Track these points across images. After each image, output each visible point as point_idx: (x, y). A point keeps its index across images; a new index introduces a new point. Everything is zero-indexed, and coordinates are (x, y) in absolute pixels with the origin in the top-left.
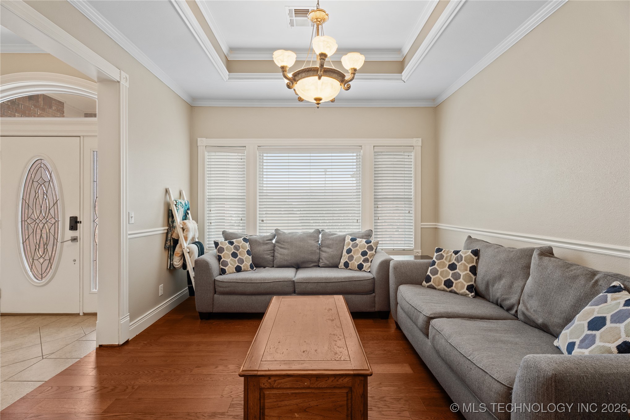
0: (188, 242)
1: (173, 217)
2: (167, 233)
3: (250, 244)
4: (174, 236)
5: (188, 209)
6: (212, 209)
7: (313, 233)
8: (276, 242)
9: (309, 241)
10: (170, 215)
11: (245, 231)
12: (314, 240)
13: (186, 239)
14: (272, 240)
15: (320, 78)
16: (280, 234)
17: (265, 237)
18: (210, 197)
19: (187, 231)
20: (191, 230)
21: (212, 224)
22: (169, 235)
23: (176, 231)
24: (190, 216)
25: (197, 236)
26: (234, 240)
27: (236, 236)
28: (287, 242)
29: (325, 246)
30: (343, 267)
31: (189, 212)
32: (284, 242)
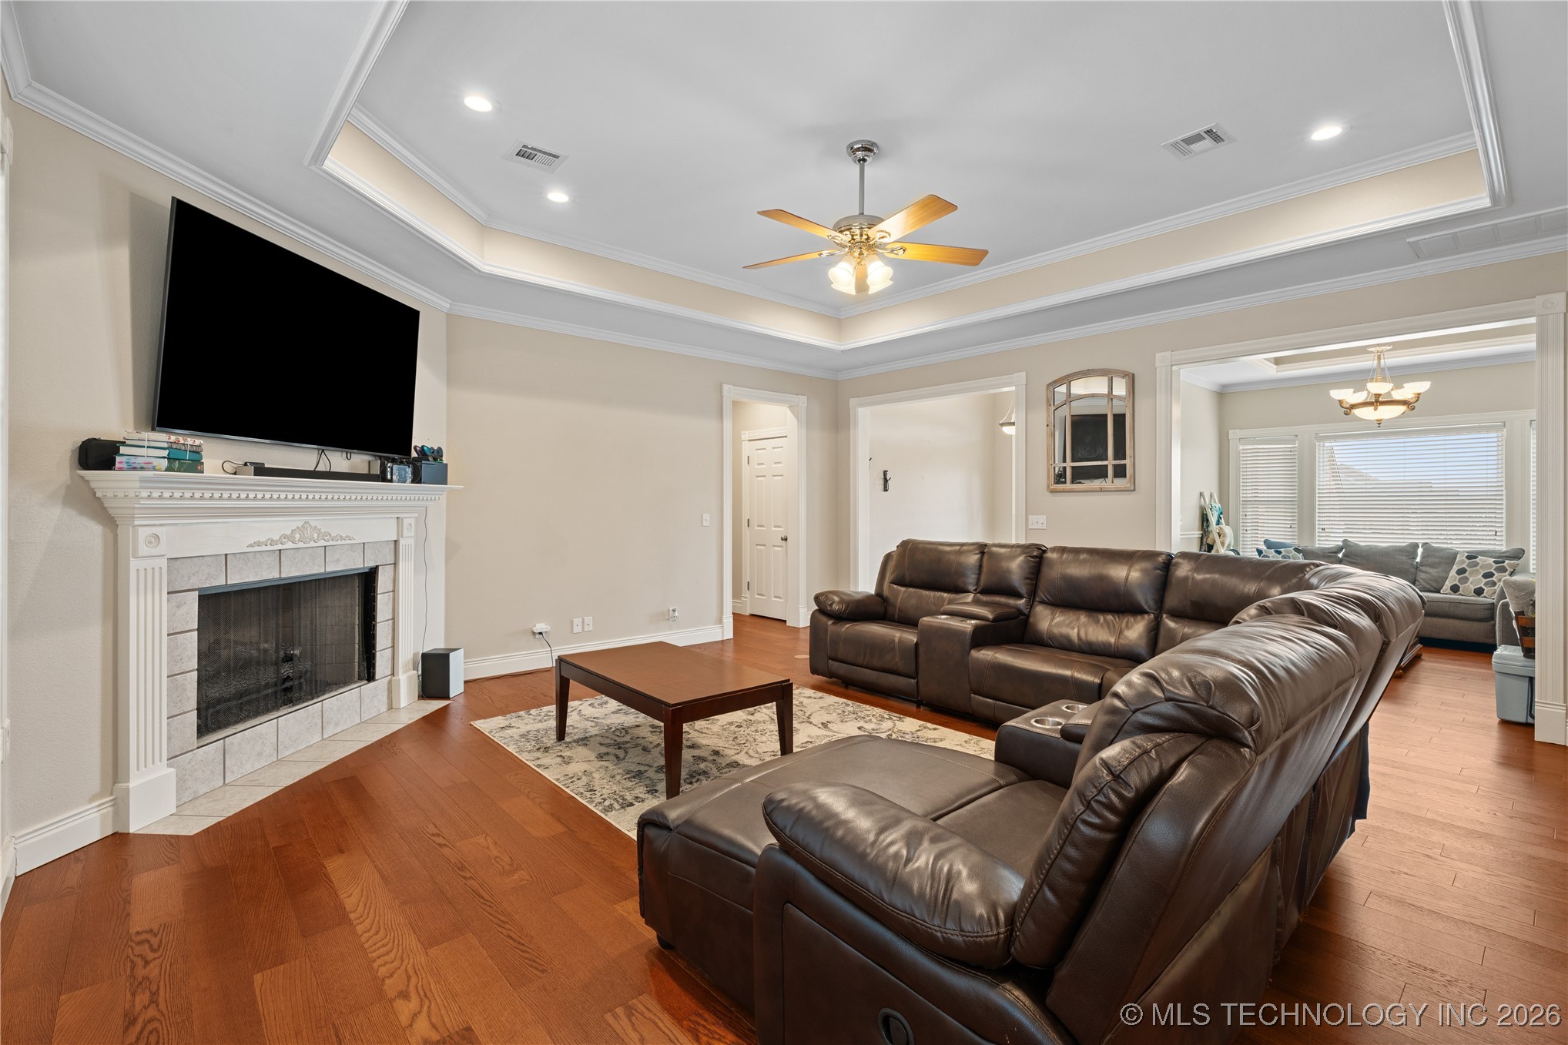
0: (1225, 548)
1: (1208, 520)
2: (1202, 538)
3: (1303, 555)
4: (1210, 542)
5: (1221, 513)
6: (1248, 514)
7: (1406, 546)
8: (1344, 555)
9: (1398, 557)
10: (1204, 519)
11: (1296, 541)
12: (1406, 556)
13: (1223, 544)
14: (1339, 552)
15: (1375, 410)
16: (1350, 546)
17: (1325, 548)
18: (1245, 499)
19: (1224, 536)
20: (1227, 535)
21: (1248, 532)
22: (1205, 540)
23: (1211, 536)
24: (1222, 521)
25: (1232, 543)
26: (1282, 550)
27: (1284, 546)
28: (1360, 556)
29: (1426, 565)
30: (1449, 591)
31: (1221, 516)
32: (1355, 556)
